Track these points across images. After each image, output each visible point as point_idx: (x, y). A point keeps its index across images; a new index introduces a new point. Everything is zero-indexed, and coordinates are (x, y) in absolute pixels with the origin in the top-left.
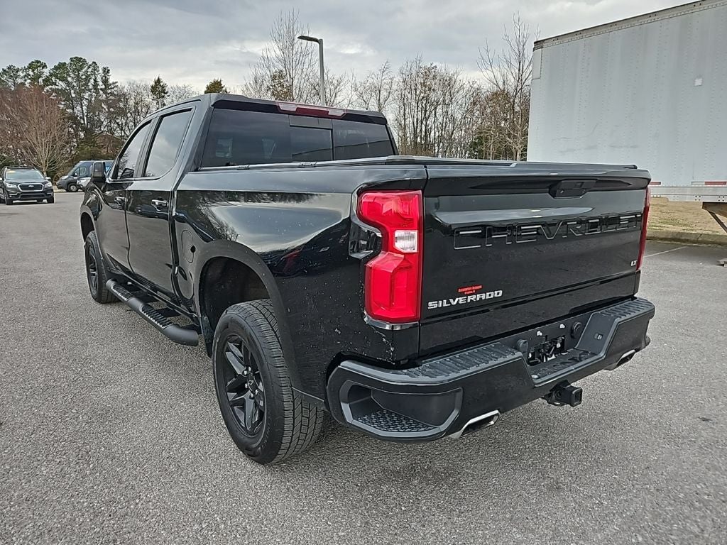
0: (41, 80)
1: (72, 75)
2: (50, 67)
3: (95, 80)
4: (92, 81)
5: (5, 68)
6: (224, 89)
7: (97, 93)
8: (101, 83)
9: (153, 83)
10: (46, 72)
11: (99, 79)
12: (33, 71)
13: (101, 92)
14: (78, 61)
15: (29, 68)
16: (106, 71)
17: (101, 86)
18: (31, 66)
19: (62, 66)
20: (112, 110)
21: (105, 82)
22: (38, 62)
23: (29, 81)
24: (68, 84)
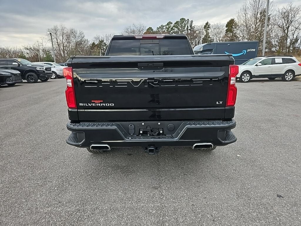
0: (170, 29)
1: (180, 25)
2: (173, 23)
3: (187, 26)
4: (186, 27)
5: (160, 26)
6: (235, 22)
7: (188, 31)
8: (189, 27)
9: (205, 24)
10: (172, 25)
11: (189, 26)
12: (168, 26)
13: (189, 31)
14: (183, 20)
15: (167, 25)
16: (192, 22)
17: (189, 28)
18: (168, 24)
19: (177, 22)
20: (192, 37)
21: (191, 26)
22: (170, 22)
23: (166, 30)
24: (178, 29)
